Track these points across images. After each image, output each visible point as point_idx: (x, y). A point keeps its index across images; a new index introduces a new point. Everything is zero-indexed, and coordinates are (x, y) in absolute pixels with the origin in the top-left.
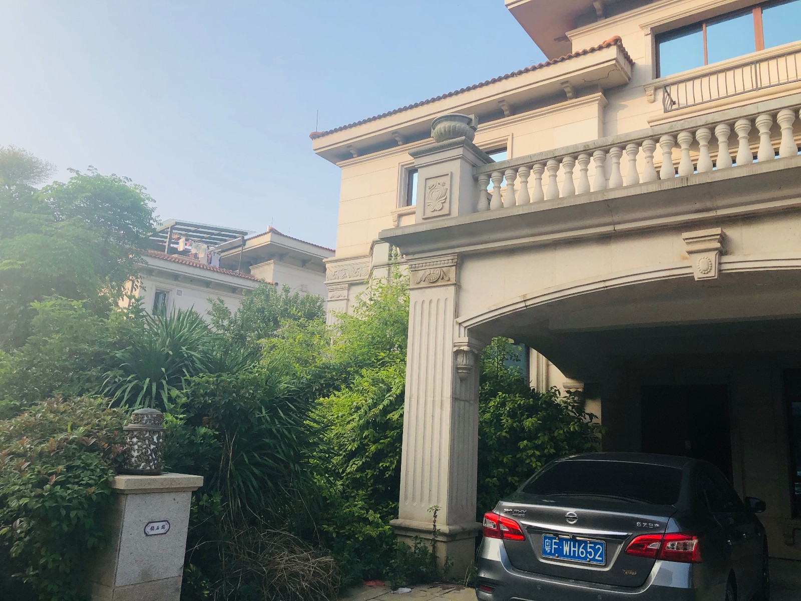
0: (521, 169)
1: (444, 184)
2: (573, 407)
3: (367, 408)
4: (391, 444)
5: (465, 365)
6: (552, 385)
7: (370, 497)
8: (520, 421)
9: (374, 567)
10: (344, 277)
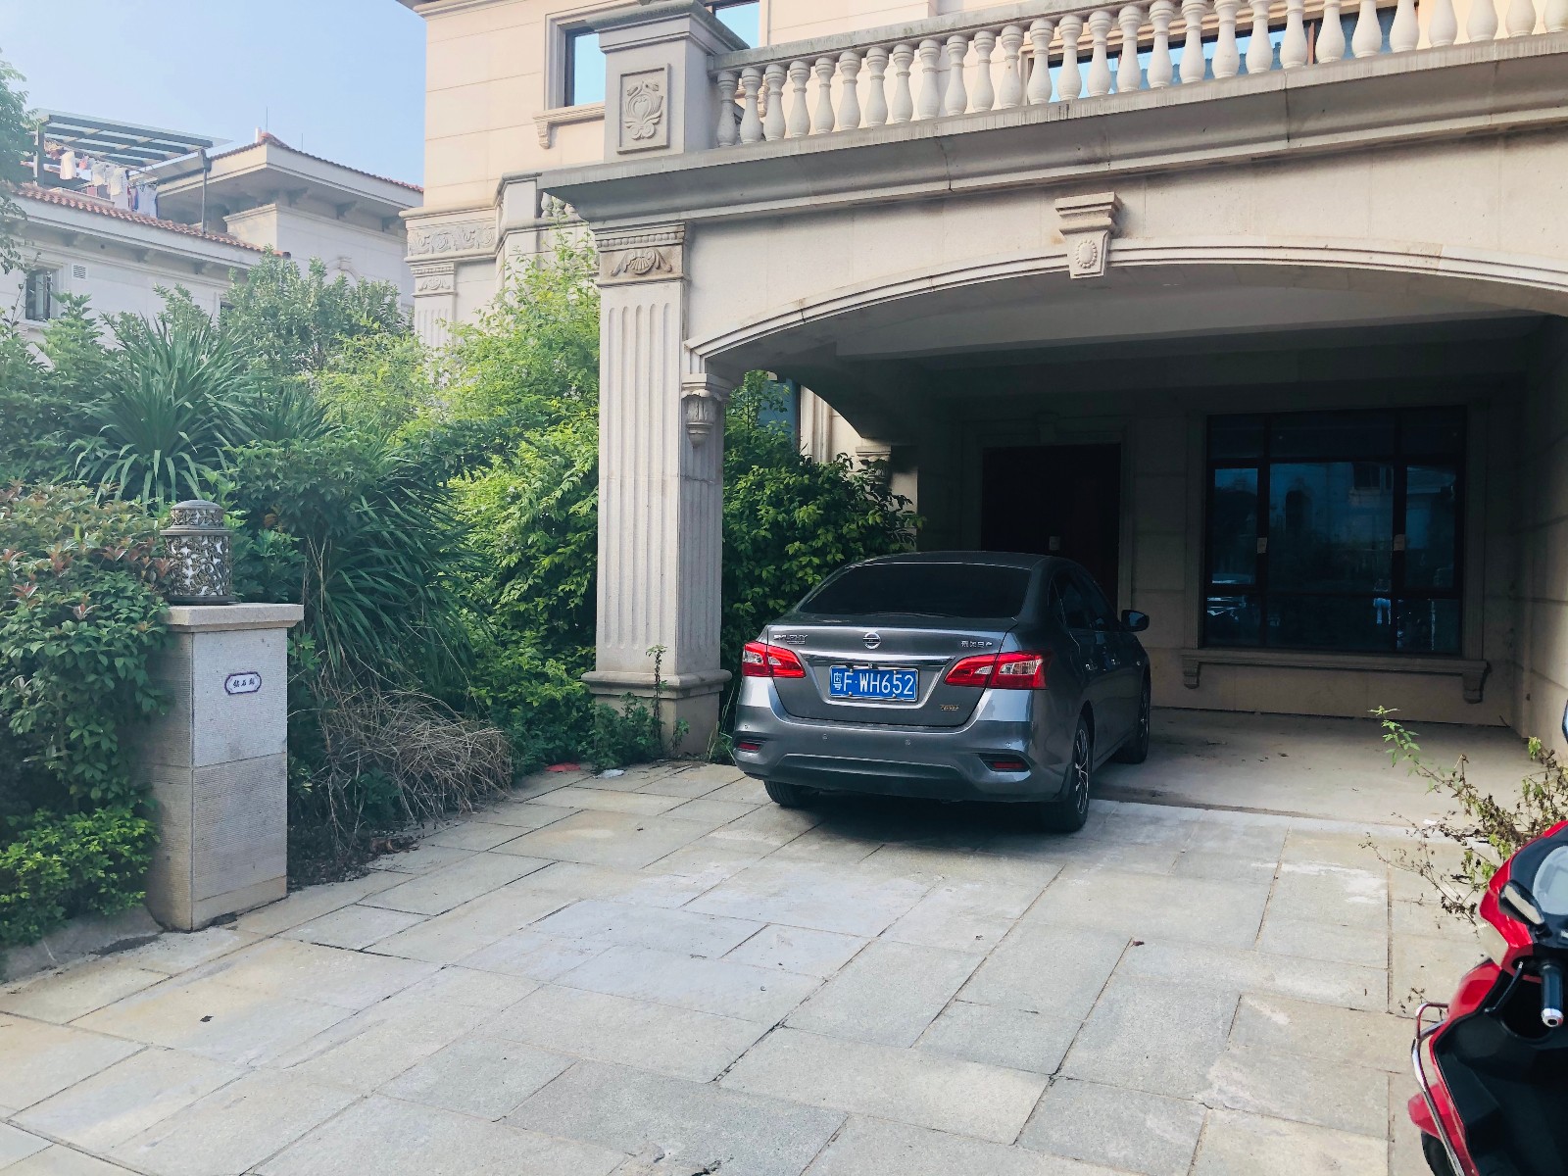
0: (795, 65)
1: (656, 88)
2: (873, 487)
3: (533, 497)
4: (576, 555)
5: (701, 421)
6: (838, 450)
7: (545, 640)
8: (788, 512)
9: (562, 744)
10: (444, 249)
